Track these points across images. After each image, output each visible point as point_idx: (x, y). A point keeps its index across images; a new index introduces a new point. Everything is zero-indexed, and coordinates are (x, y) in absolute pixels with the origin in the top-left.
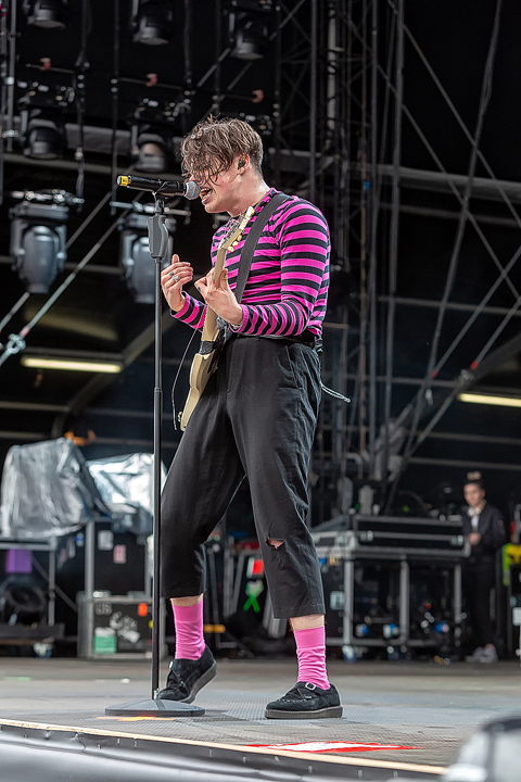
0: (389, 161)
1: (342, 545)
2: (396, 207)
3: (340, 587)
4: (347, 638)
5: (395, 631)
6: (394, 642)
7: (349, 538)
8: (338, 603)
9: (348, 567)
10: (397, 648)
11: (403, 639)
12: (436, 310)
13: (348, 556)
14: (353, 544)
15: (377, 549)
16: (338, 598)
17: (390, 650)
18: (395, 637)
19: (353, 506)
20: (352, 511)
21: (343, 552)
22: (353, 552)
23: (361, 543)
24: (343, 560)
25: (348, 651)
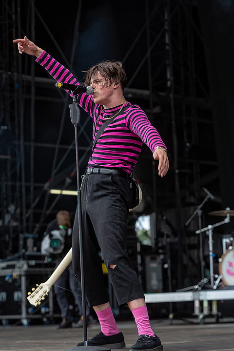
0: (29, 74)
1: (20, 268)
2: (33, 97)
3: (19, 289)
4: (24, 315)
5: (47, 310)
6: (47, 316)
7: (23, 265)
8: (18, 297)
9: (23, 279)
10: (48, 319)
11: (51, 314)
12: (54, 149)
13: (23, 273)
14: (25, 267)
15: (37, 269)
16: (18, 295)
17: (45, 320)
18: (47, 313)
19: (24, 248)
20: (23, 251)
21: (21, 271)
22: (26, 272)
23: (30, 266)
24: (20, 276)
25: (25, 322)
